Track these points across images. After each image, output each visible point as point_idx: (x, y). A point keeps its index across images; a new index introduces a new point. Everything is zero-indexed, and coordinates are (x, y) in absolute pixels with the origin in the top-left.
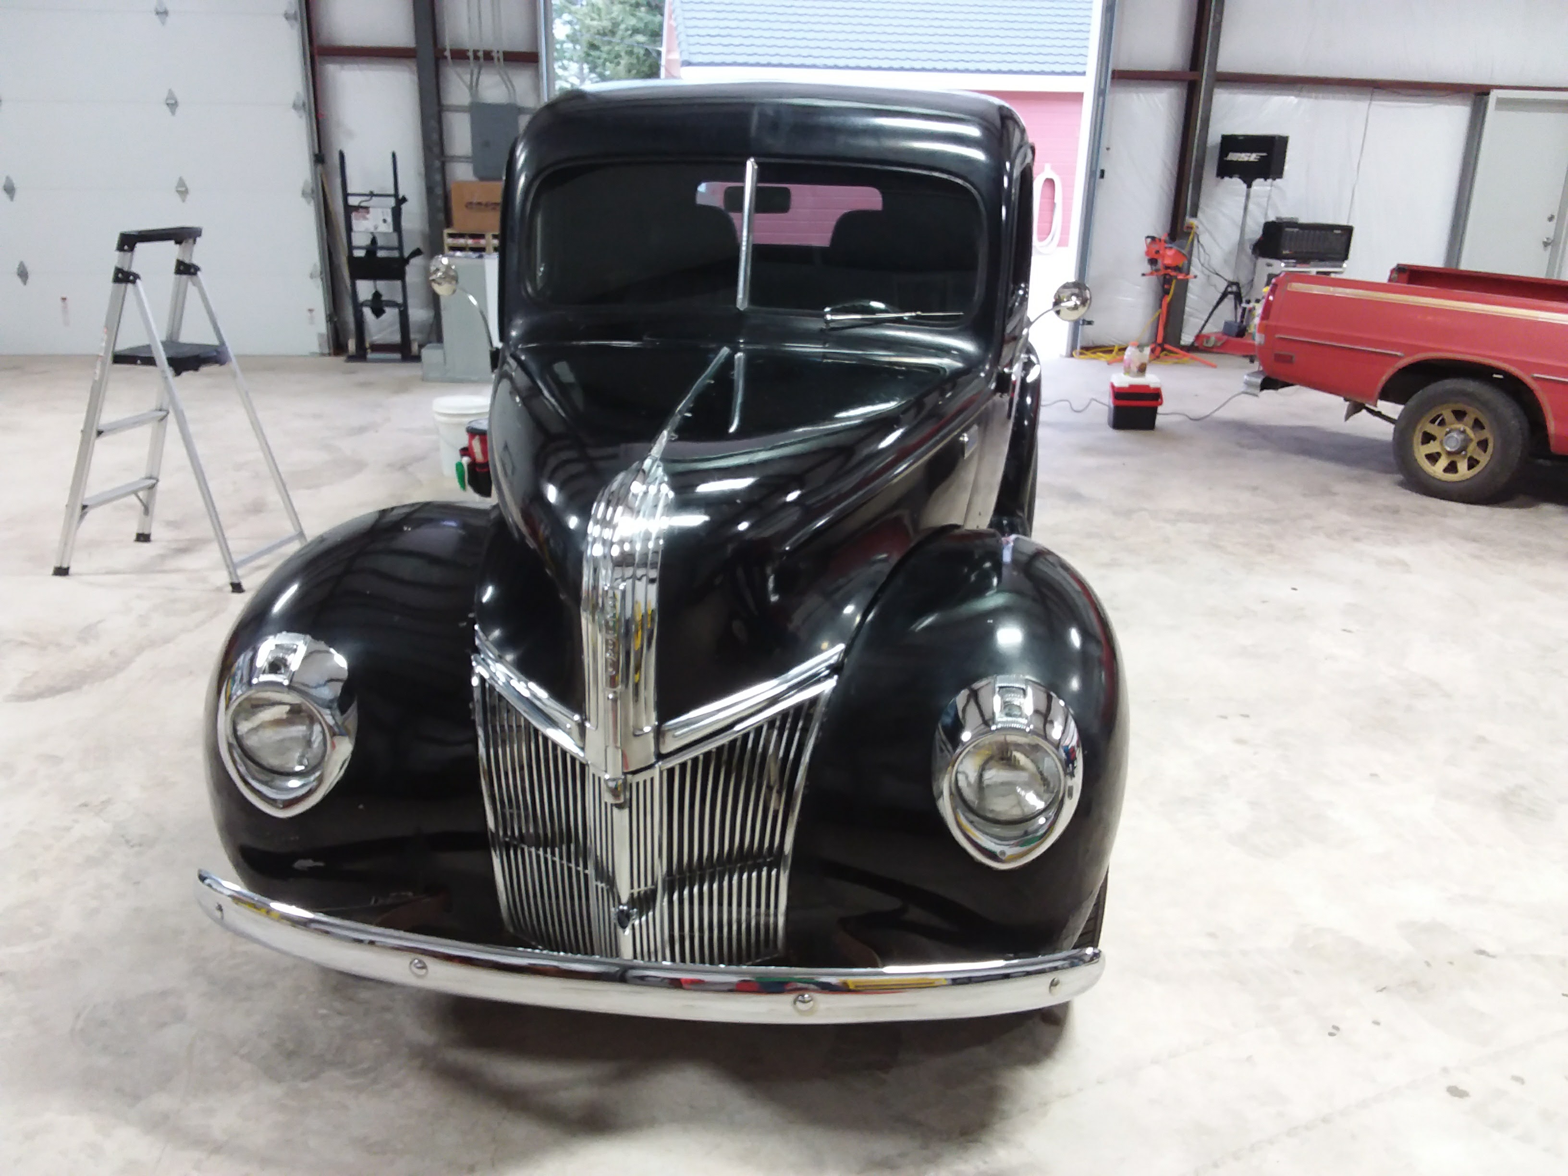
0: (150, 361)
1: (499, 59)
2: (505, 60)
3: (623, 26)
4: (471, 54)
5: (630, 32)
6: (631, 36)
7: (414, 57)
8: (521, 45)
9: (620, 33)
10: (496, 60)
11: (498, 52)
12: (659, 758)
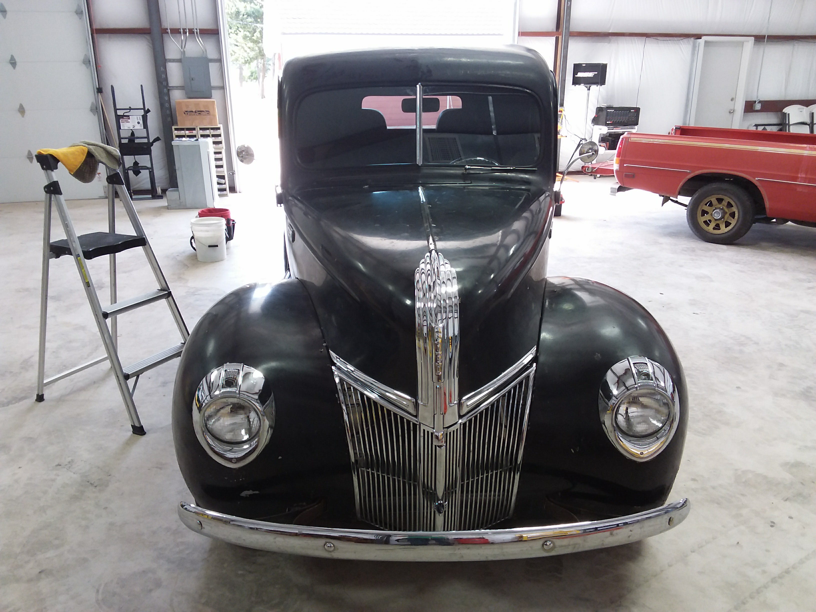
2: (200, 33)
3: (242, 13)
4: (181, 31)
5: (246, 16)
7: (149, 33)
8: (209, 26)
9: (240, 17)
10: (196, 34)
11: (197, 29)
12: (460, 418)
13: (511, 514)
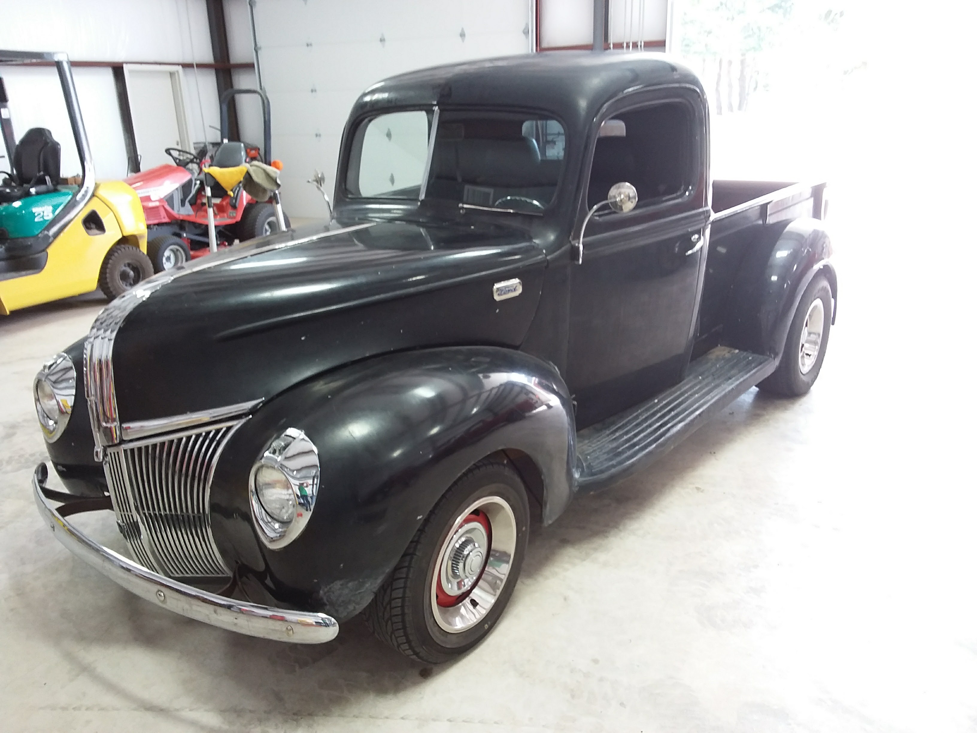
1: (641, 46)
2: (645, 47)
4: (625, 45)
8: (659, 38)
10: (639, 47)
11: (642, 40)
12: (122, 442)
13: (229, 573)
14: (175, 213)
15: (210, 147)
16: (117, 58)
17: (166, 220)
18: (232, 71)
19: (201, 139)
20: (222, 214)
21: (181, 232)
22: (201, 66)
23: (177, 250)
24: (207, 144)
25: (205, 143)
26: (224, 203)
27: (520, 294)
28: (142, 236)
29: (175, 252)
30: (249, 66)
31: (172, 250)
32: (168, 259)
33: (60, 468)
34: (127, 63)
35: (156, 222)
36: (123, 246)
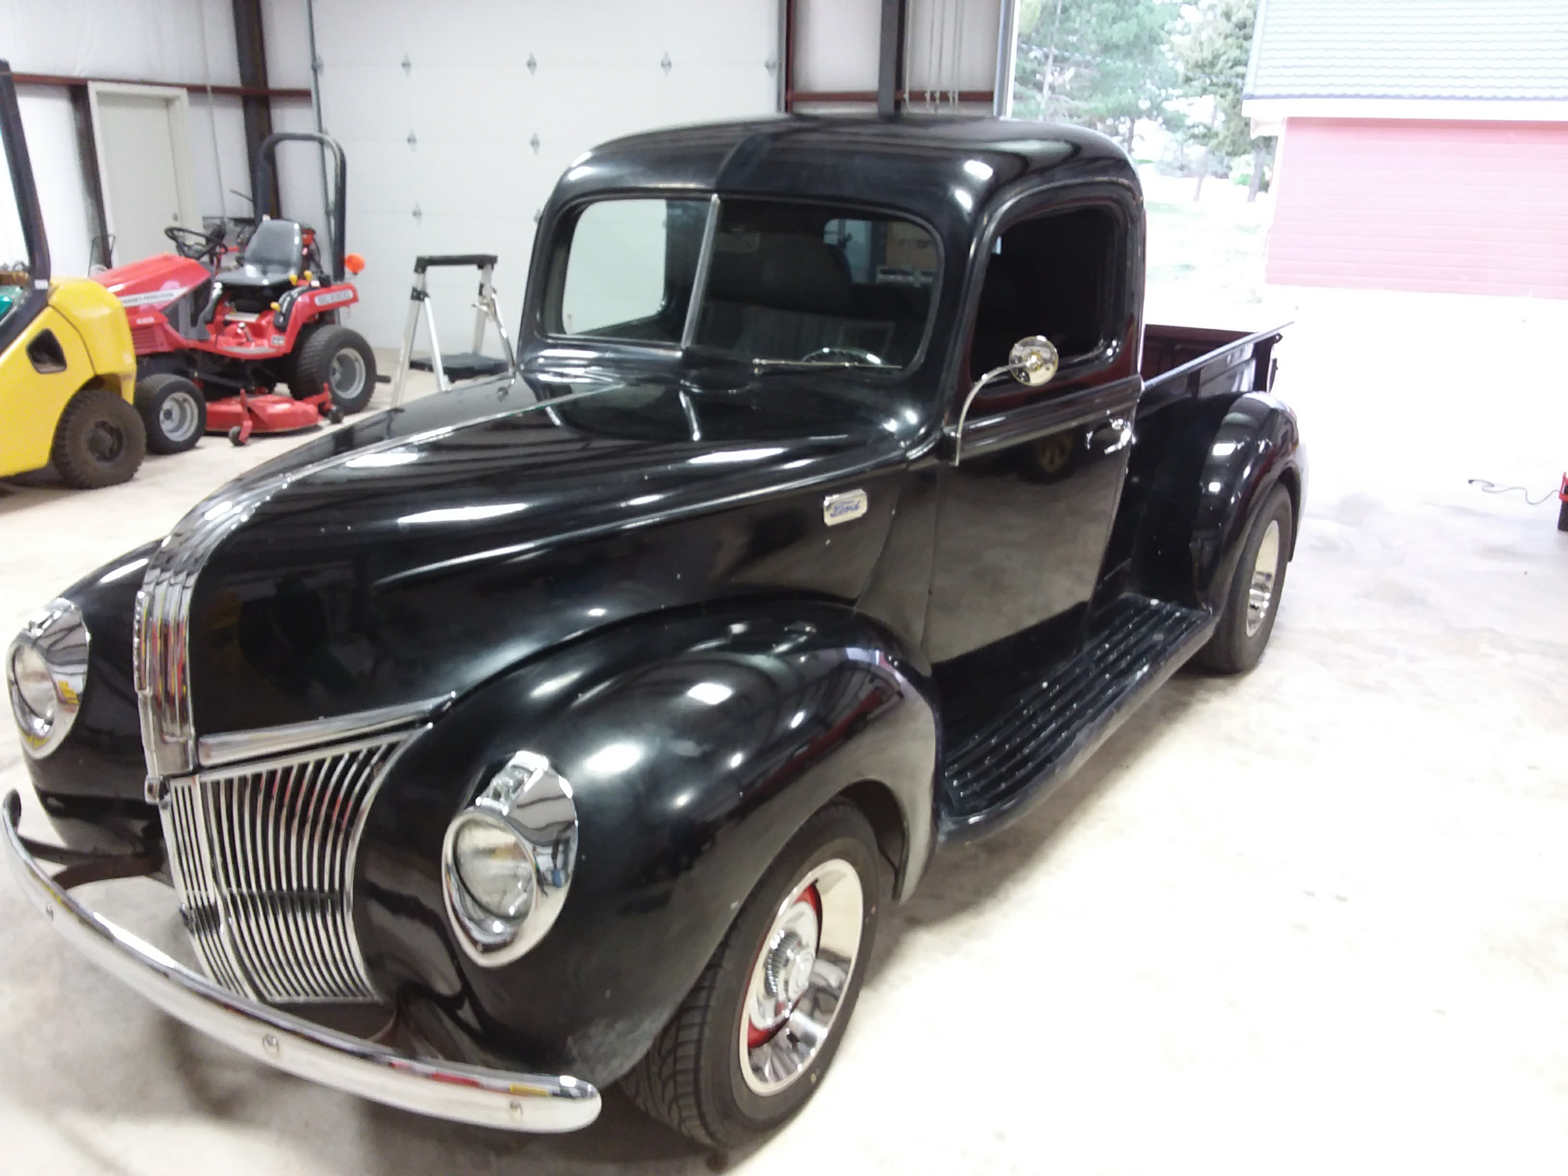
0: (431, 369)
1: (954, 99)
2: (960, 100)
3: (1223, 58)
4: (928, 96)
5: (1230, 64)
6: (1232, 67)
7: (876, 100)
8: (980, 86)
9: (1220, 64)
10: (951, 100)
11: (954, 92)
12: (199, 769)
13: (376, 996)
14: (180, 336)
15: (230, 226)
16: (77, 70)
17: (165, 348)
18: (271, 99)
19: (214, 211)
20: (259, 341)
21: (191, 371)
22: (219, 91)
23: (185, 400)
24: (226, 220)
25: (222, 218)
26: (264, 322)
27: (865, 516)
28: (127, 377)
29: (181, 404)
30: (301, 96)
31: (176, 401)
32: (169, 415)
33: (52, 802)
34: (94, 80)
35: (148, 351)
36: (95, 391)
